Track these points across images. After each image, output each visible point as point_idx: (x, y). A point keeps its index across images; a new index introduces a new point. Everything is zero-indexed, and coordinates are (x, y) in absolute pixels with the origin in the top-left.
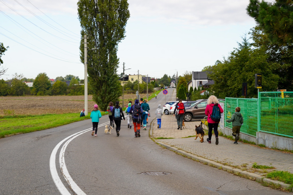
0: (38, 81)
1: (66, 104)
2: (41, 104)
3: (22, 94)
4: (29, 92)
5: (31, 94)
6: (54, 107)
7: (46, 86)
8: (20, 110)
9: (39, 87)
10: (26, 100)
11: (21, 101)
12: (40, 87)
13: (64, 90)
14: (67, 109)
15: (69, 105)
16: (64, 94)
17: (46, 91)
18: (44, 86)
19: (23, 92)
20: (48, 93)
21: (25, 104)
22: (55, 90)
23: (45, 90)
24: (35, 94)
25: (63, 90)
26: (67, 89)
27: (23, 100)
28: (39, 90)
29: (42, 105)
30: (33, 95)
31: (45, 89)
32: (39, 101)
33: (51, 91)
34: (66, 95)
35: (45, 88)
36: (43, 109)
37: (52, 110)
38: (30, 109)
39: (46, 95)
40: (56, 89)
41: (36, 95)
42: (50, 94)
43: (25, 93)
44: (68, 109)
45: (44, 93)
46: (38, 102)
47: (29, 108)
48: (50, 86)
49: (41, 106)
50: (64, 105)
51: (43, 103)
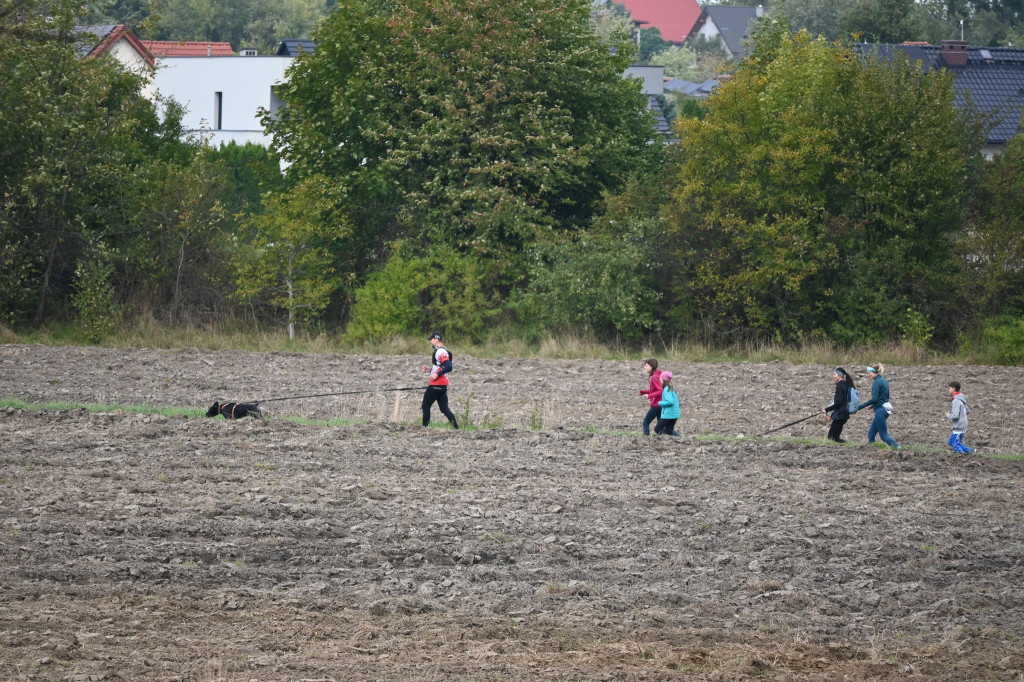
0: (382, 34)
1: (942, 540)
2: (433, 511)
3: (65, 283)
4: (198, 249)
5: (247, 291)
6: (705, 593)
7: (532, 150)
8: (42, 611)
9: (397, 158)
10: (141, 421)
11: (52, 436)
12: (423, 165)
13: (898, 246)
14: (952, 631)
15: (992, 563)
16: (892, 332)
17: (538, 248)
18: (493, 153)
19: (74, 248)
20: (577, 284)
21: (129, 506)
22: (717, 237)
23: (518, 225)
24: (317, 293)
25: (880, 233)
26: (954, 224)
27: (85, 429)
28: (390, 228)
29: (463, 531)
30: (267, 315)
31: (518, 210)
32: (389, 443)
33: (633, 254)
34: (942, 341)
35: (530, 185)
36: (489, 617)
37: (665, 654)
38: (225, 614)
39: (526, 326)
40: (751, 215)
41: (334, 316)
42: (627, 305)
43: (125, 282)
44: (973, 638)
45: (499, 286)
46: (391, 482)
47: (213, 581)
48: (619, 143)
49: (444, 559)
50: (890, 557)
51: (472, 504)
